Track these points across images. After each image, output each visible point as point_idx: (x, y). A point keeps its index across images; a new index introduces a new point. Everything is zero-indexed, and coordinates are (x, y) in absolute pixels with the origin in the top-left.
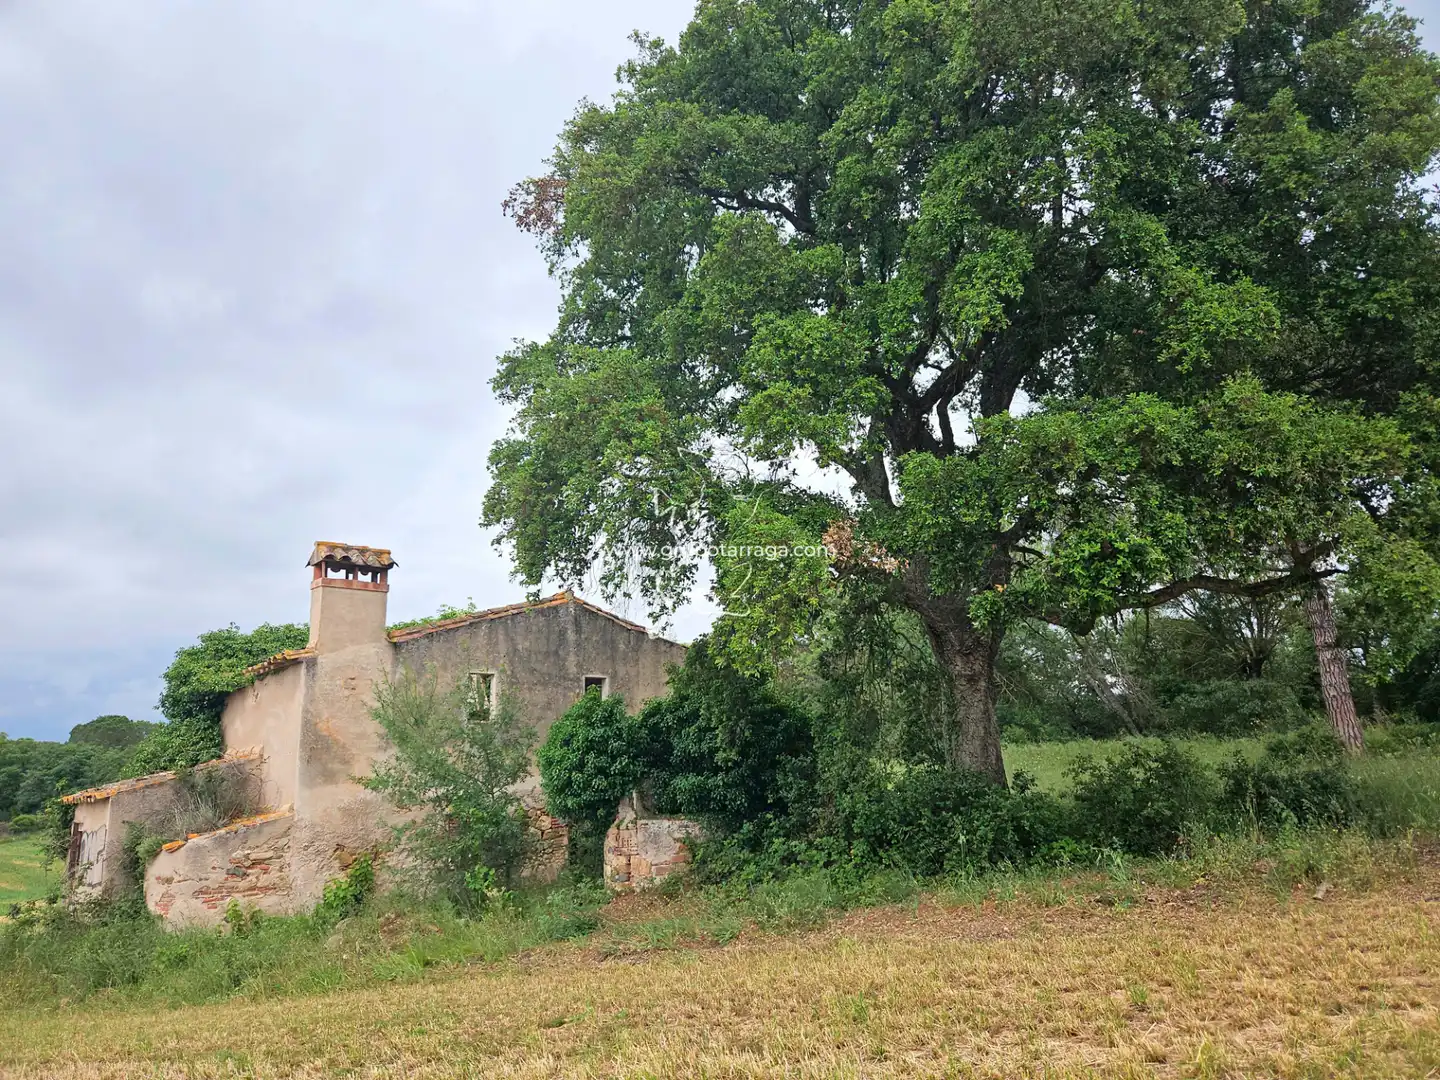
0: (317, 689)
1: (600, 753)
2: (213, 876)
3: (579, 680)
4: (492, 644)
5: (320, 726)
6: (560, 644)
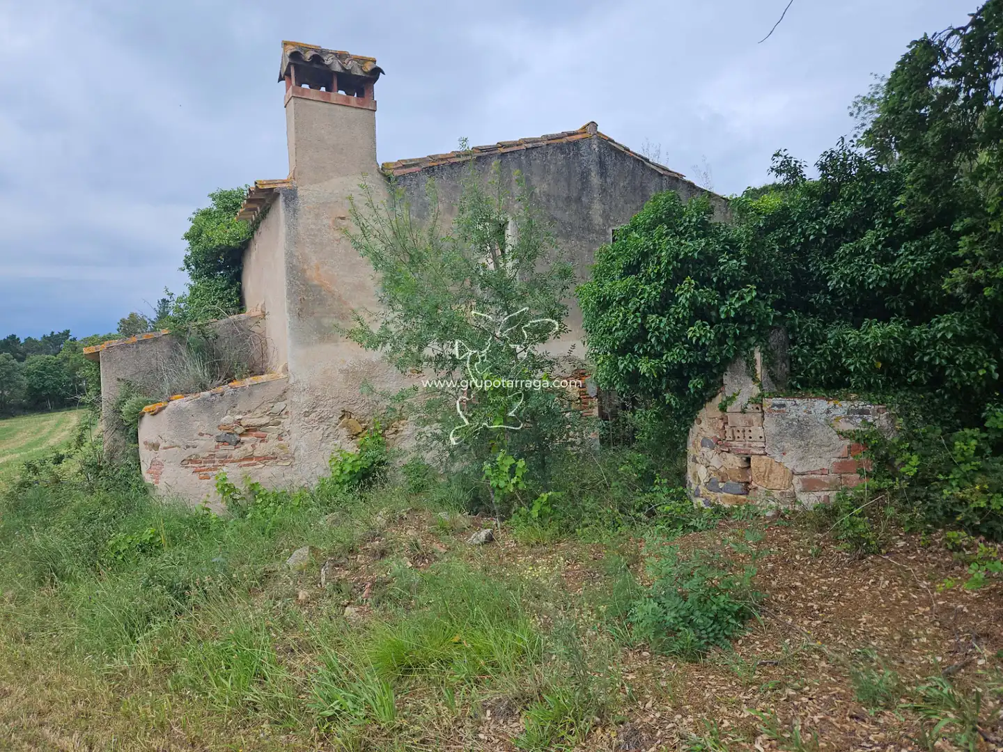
0: (300, 229)
1: (703, 281)
2: (202, 443)
3: (605, 233)
4: (504, 184)
5: (308, 273)
6: (583, 189)
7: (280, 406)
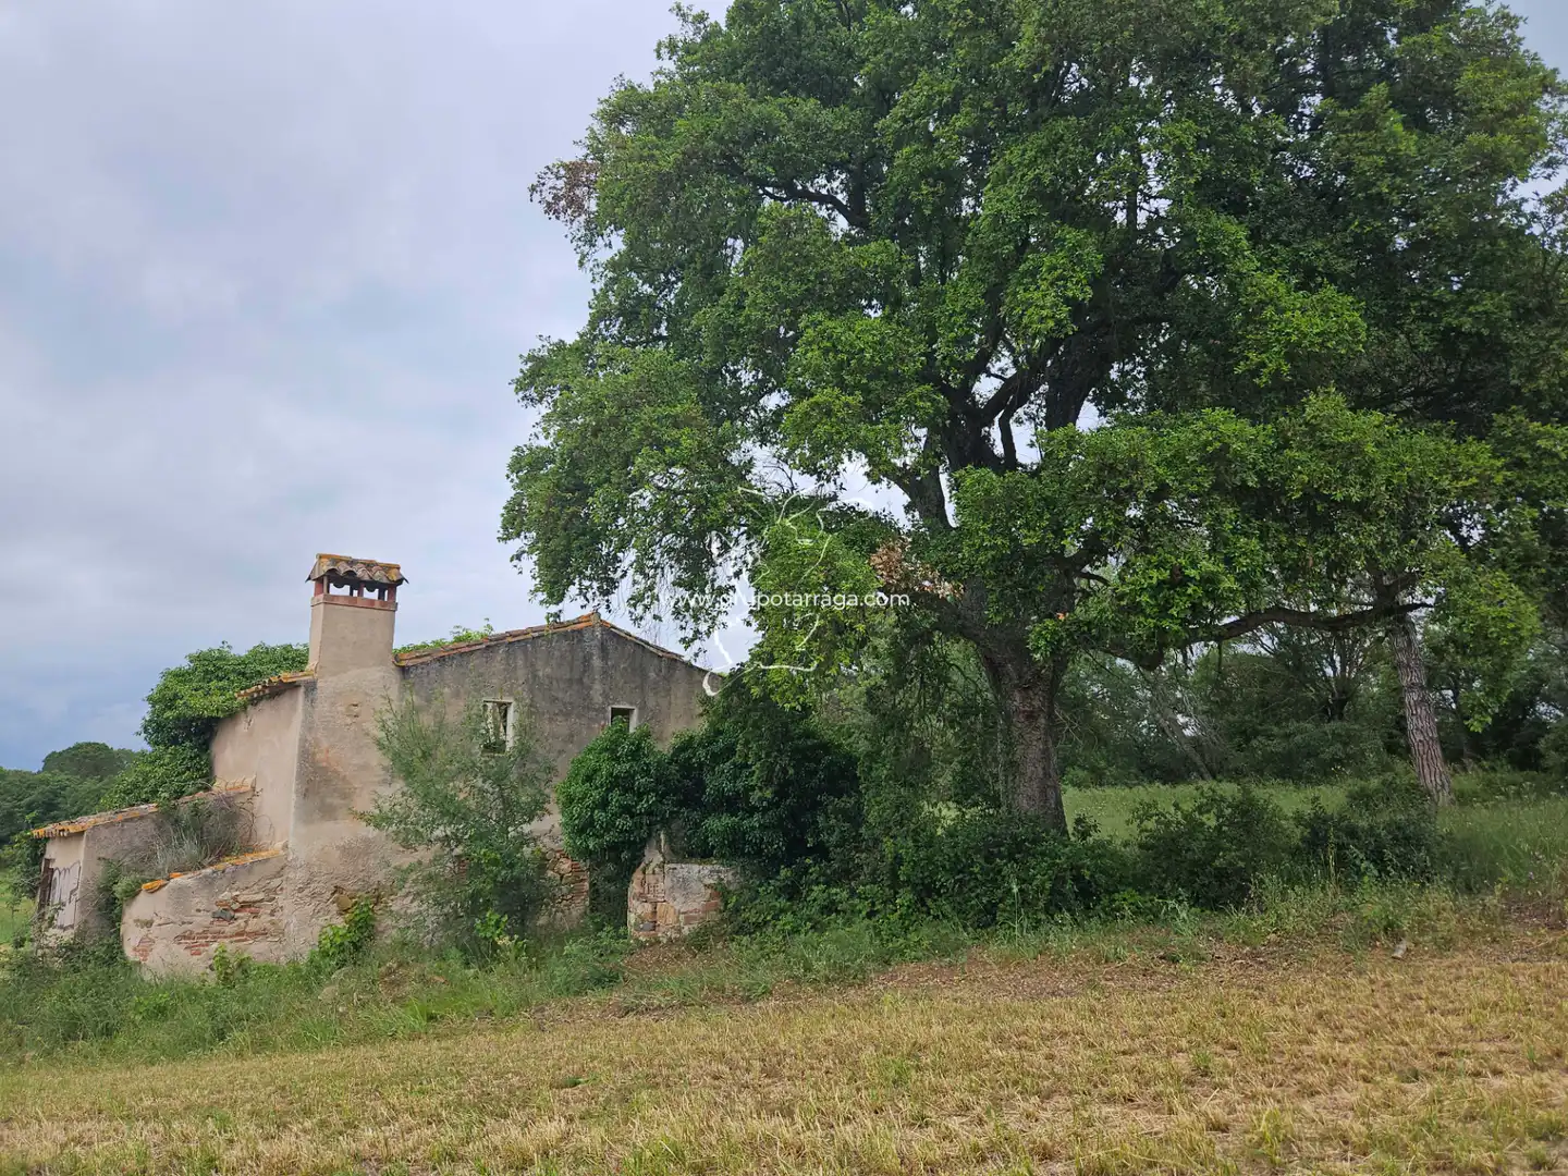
0: (315, 716)
1: (625, 790)
2: (198, 919)
3: (603, 710)
4: (510, 669)
5: (318, 757)
6: (585, 671)
7: (277, 882)
